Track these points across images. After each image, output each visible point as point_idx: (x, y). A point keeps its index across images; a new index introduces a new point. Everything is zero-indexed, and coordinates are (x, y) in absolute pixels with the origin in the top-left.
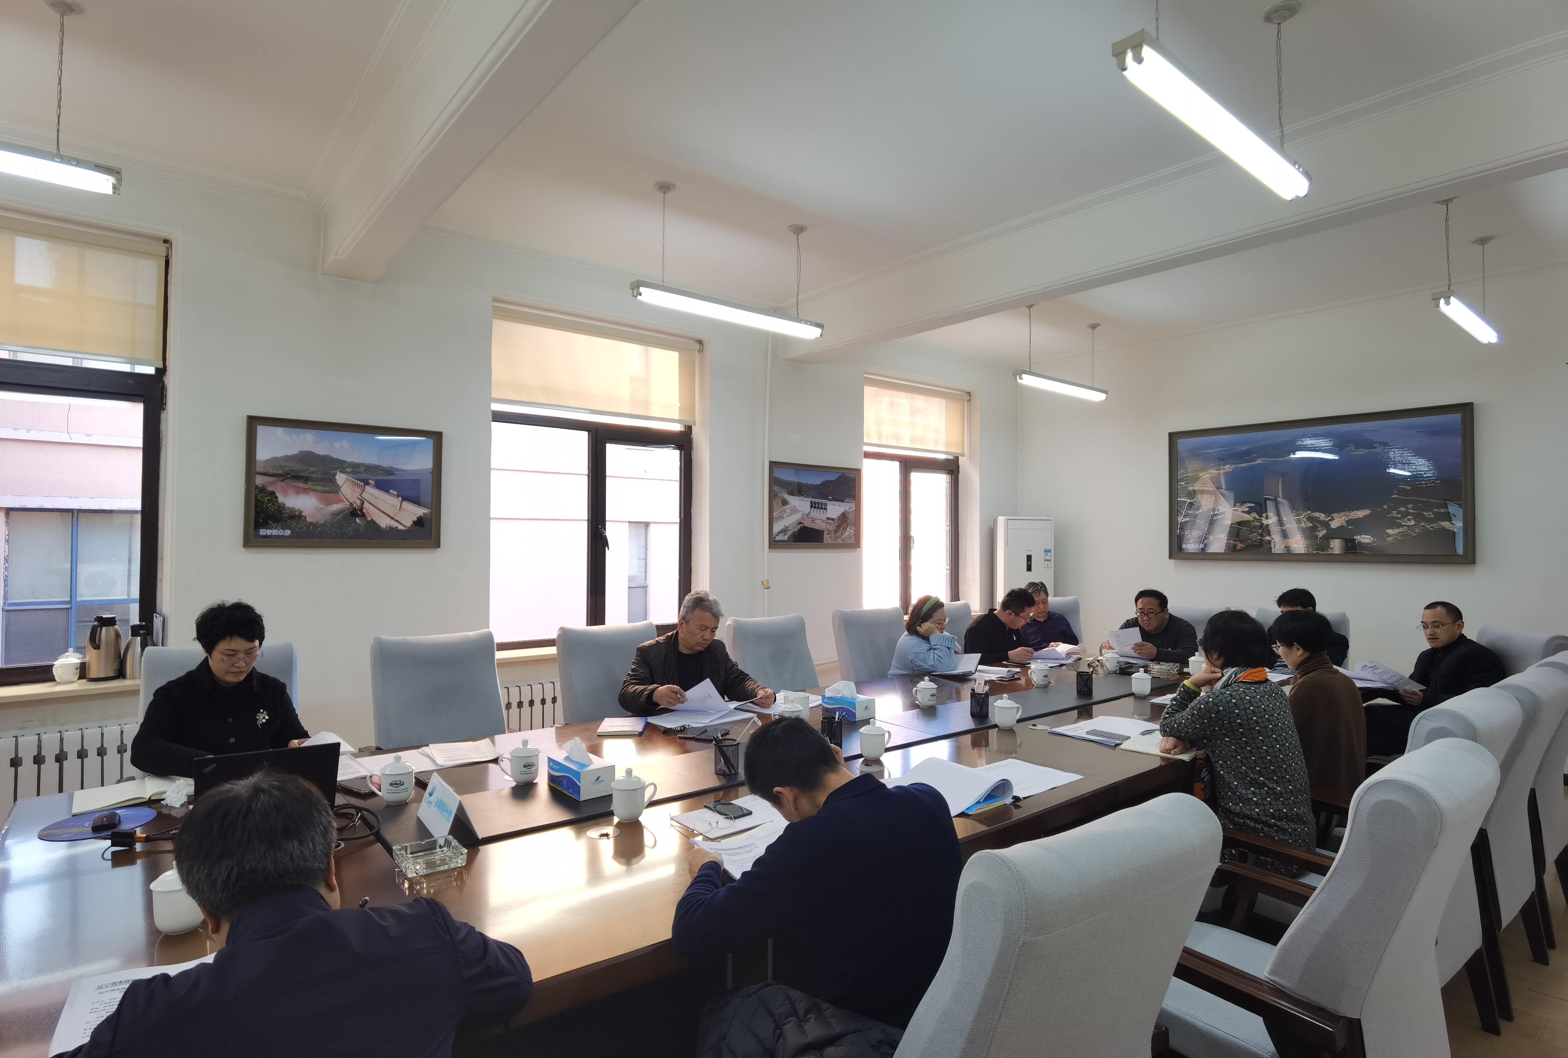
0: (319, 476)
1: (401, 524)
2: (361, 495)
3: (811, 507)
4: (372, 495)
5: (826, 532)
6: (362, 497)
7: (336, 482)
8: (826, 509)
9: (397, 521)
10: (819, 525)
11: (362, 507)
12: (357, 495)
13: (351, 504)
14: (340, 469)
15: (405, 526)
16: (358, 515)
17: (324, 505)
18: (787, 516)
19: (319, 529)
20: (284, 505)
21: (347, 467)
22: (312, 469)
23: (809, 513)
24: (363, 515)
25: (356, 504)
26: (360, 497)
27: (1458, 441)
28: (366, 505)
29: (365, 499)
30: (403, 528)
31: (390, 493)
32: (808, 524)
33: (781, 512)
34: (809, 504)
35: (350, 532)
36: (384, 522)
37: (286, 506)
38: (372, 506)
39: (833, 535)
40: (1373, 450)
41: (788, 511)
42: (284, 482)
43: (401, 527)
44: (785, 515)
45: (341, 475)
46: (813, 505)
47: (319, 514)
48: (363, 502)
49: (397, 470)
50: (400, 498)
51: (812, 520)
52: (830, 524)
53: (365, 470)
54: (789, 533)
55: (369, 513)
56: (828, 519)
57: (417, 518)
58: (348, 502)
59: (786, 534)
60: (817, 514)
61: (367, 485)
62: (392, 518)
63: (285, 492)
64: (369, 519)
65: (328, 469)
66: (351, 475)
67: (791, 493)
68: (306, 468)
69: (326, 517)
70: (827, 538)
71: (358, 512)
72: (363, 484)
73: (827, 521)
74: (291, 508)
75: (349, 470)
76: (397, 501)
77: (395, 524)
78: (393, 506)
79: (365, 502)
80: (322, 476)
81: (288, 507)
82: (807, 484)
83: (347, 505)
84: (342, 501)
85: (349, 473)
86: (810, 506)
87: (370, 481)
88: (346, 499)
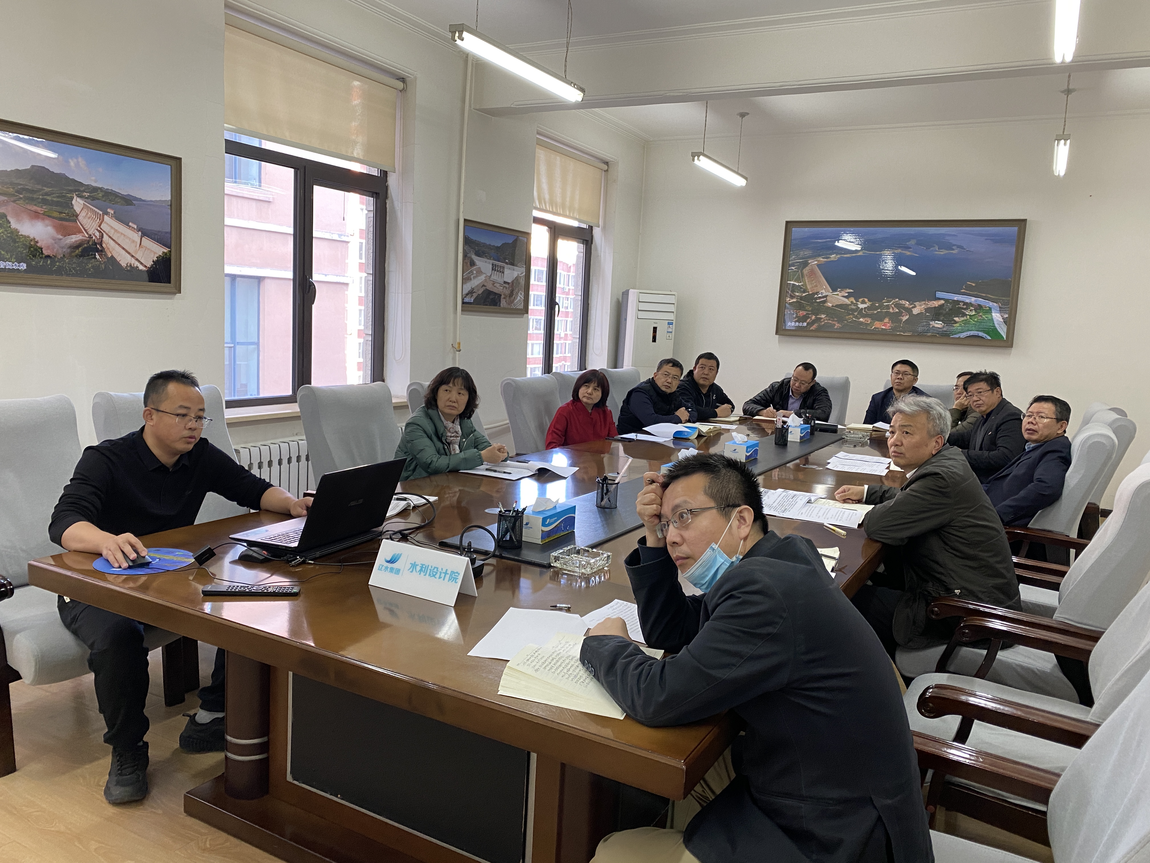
0: (55, 199)
1: (141, 263)
2: (100, 226)
3: (493, 269)
4: (112, 227)
5: (503, 296)
6: (101, 229)
7: (73, 208)
8: (503, 273)
9: (137, 260)
10: (498, 289)
11: (102, 240)
12: (95, 225)
13: (90, 237)
14: (77, 193)
15: (146, 266)
16: (97, 250)
17: (62, 235)
18: (474, 277)
19: (58, 264)
20: (17, 231)
21: (84, 191)
22: (47, 189)
23: (491, 275)
24: (102, 251)
25: (96, 237)
26: (99, 229)
27: (1014, 249)
28: (105, 238)
29: (104, 232)
30: (144, 269)
31: (130, 226)
32: (490, 287)
33: (469, 273)
34: (491, 266)
35: (90, 271)
36: (124, 260)
37: (20, 234)
38: (112, 241)
39: (508, 298)
40: (951, 251)
41: (475, 272)
42: (17, 204)
43: (141, 267)
44: (472, 276)
45: (78, 199)
46: (494, 268)
47: (56, 245)
48: (103, 234)
49: (136, 199)
50: (140, 233)
51: (492, 282)
52: (506, 288)
53: (103, 196)
54: (475, 295)
55: (108, 249)
56: (505, 282)
57: (157, 257)
58: (87, 233)
59: (472, 296)
60: (496, 277)
61: (106, 215)
62: (132, 256)
63: (18, 216)
64: (110, 255)
65: (64, 192)
66: (89, 200)
67: (478, 254)
68: (40, 187)
69: (64, 250)
70: (503, 303)
71: (98, 246)
72: (101, 213)
73: (504, 285)
74: (25, 237)
75: (86, 194)
76: (136, 236)
77: (137, 264)
78: (133, 241)
79: (105, 235)
80: (58, 200)
81: (22, 235)
82: (490, 245)
83: (86, 237)
84: (80, 232)
85: (87, 198)
86: (491, 269)
87: (109, 210)
88: (85, 230)
